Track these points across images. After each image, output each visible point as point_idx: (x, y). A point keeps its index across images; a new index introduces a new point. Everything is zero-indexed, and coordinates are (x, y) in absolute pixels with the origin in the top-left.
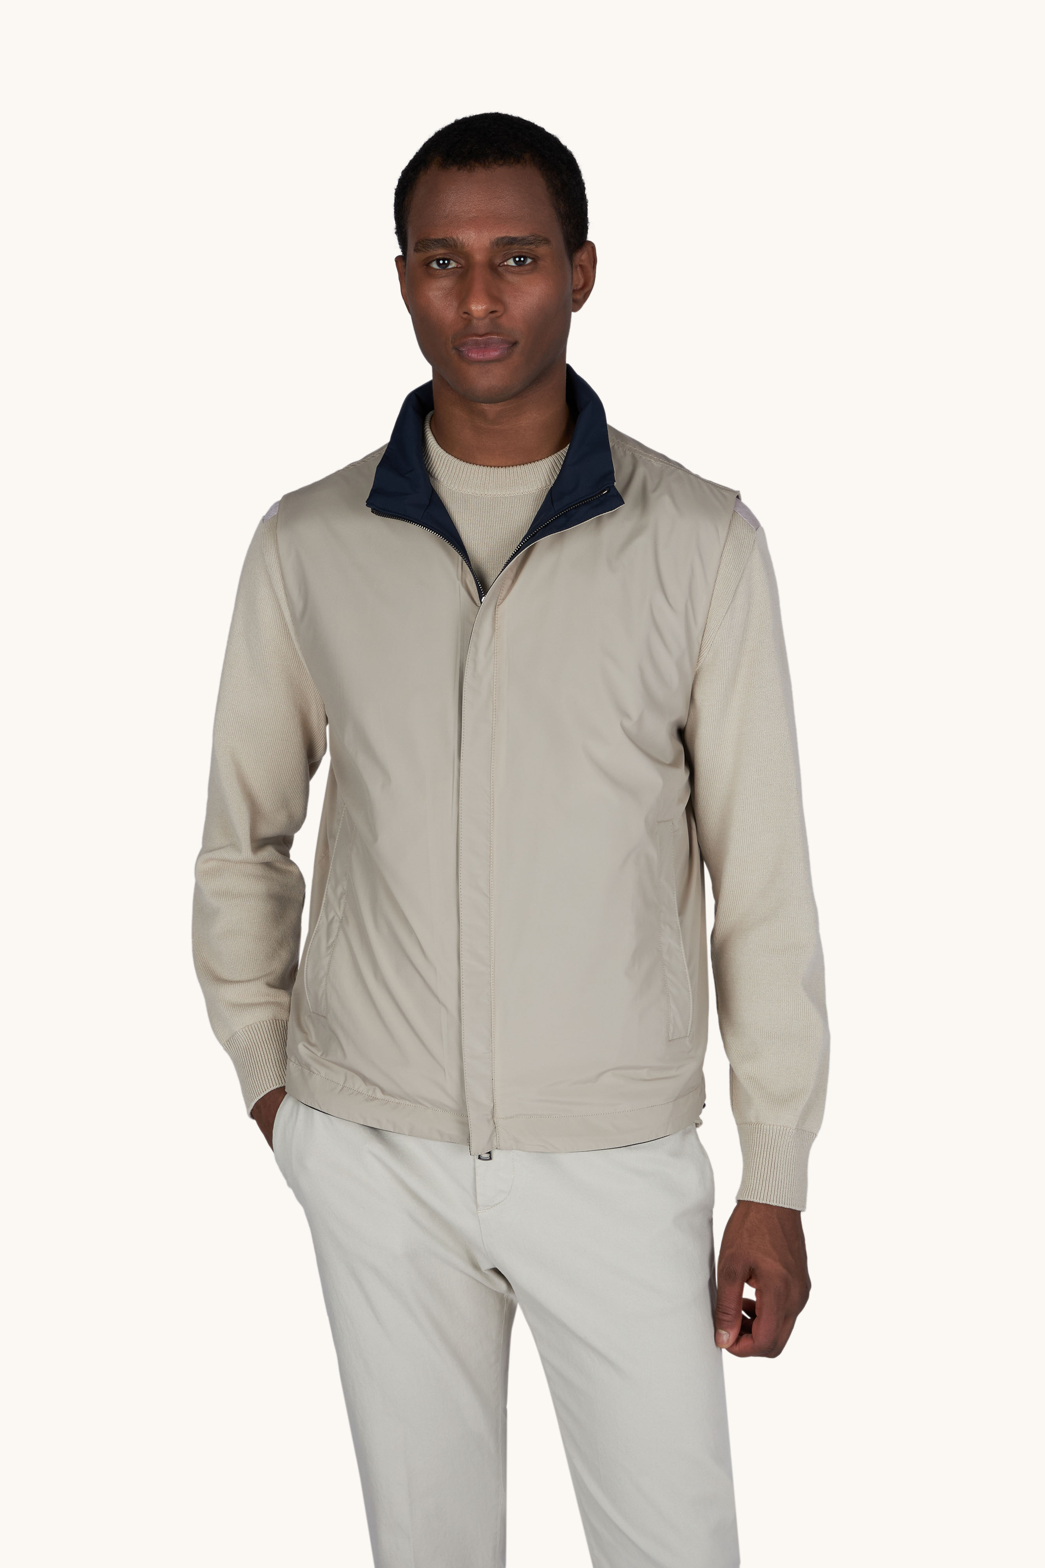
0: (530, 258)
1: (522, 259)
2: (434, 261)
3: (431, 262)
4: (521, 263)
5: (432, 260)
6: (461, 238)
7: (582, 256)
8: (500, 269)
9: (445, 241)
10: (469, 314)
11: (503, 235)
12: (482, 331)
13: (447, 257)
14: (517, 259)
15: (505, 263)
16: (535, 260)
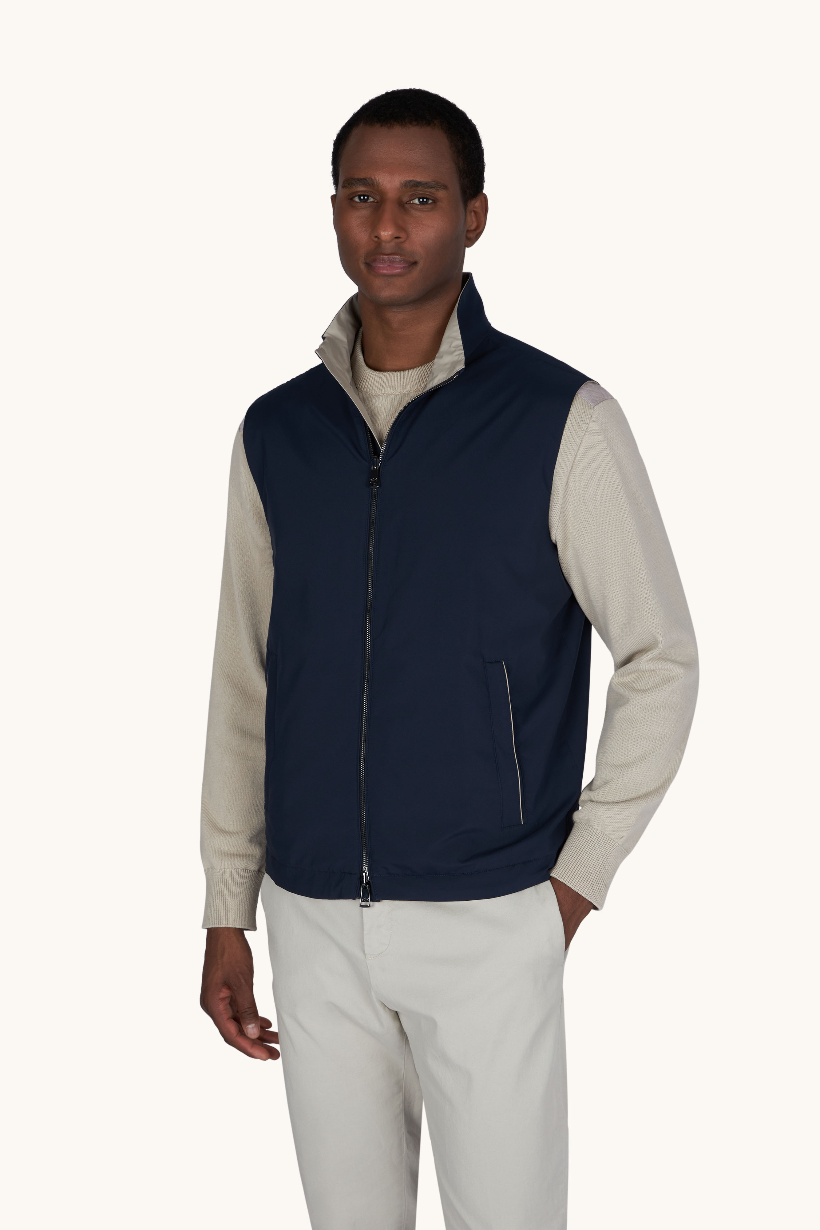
0: (431, 199)
1: (425, 200)
2: (356, 196)
3: (354, 197)
4: (425, 203)
5: (354, 195)
6: (377, 179)
7: (476, 204)
8: (407, 206)
9: (365, 181)
10: (379, 238)
11: (411, 179)
12: (389, 251)
13: (367, 194)
14: (421, 200)
15: (412, 202)
16: (435, 202)
